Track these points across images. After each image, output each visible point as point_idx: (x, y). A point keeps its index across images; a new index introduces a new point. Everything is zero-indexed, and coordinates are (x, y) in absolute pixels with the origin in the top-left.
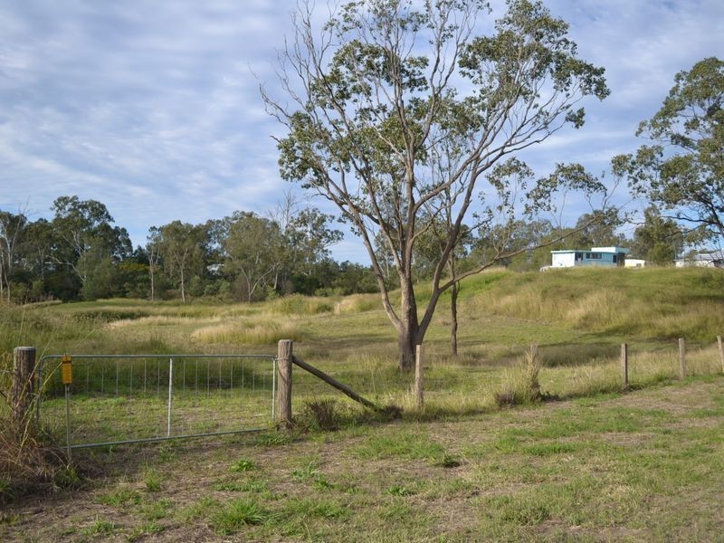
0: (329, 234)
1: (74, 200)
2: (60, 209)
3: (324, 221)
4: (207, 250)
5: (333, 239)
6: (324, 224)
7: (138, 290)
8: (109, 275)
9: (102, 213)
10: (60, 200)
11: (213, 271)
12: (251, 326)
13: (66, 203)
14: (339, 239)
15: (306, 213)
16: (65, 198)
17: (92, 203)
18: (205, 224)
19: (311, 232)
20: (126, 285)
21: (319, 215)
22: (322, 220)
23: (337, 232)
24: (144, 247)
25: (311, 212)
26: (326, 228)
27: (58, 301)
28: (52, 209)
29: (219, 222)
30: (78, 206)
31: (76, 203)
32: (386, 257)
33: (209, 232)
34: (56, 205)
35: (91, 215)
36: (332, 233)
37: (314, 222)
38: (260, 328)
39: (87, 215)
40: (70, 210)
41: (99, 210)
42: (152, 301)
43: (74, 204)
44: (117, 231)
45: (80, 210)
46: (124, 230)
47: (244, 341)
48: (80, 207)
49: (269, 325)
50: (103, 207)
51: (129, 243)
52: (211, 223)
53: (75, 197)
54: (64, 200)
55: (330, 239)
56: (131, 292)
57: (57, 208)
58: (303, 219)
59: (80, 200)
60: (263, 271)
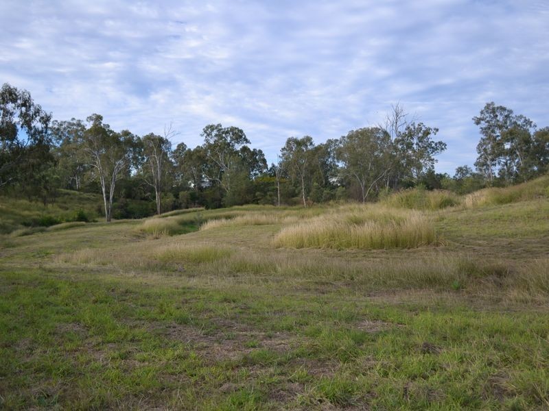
0: (433, 145)
1: (218, 127)
2: (208, 135)
3: (429, 133)
4: (327, 165)
5: (437, 149)
6: (429, 136)
7: (268, 197)
8: (244, 186)
9: (241, 137)
10: (207, 127)
11: (334, 182)
12: (359, 222)
13: (212, 130)
14: (442, 149)
15: (412, 127)
16: (212, 126)
17: (233, 129)
18: (325, 143)
19: (417, 144)
20: (258, 193)
21: (424, 129)
22: (427, 133)
23: (440, 143)
24: (276, 164)
25: (416, 126)
26: (430, 140)
27: (201, 208)
28: (202, 135)
29: (337, 140)
30: (221, 132)
31: (220, 130)
32: (489, 163)
33: (329, 150)
34: (205, 132)
35: (232, 139)
36: (436, 144)
37: (420, 135)
38: (372, 224)
39: (229, 139)
40: (216, 135)
41: (238, 135)
42: (278, 206)
43: (219, 130)
44: (254, 153)
45: (224, 135)
46: (260, 151)
47: (349, 245)
48: (223, 133)
49: (387, 220)
50: (241, 131)
51: (264, 161)
52: (330, 142)
53: (220, 125)
54: (211, 128)
55: (434, 149)
56: (262, 200)
57: (205, 135)
58: (410, 133)
59: (223, 127)
60: (375, 177)
